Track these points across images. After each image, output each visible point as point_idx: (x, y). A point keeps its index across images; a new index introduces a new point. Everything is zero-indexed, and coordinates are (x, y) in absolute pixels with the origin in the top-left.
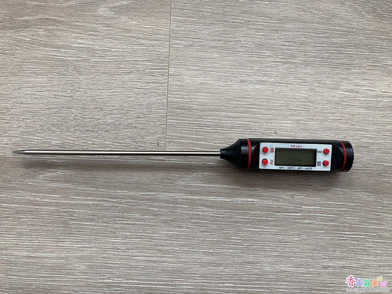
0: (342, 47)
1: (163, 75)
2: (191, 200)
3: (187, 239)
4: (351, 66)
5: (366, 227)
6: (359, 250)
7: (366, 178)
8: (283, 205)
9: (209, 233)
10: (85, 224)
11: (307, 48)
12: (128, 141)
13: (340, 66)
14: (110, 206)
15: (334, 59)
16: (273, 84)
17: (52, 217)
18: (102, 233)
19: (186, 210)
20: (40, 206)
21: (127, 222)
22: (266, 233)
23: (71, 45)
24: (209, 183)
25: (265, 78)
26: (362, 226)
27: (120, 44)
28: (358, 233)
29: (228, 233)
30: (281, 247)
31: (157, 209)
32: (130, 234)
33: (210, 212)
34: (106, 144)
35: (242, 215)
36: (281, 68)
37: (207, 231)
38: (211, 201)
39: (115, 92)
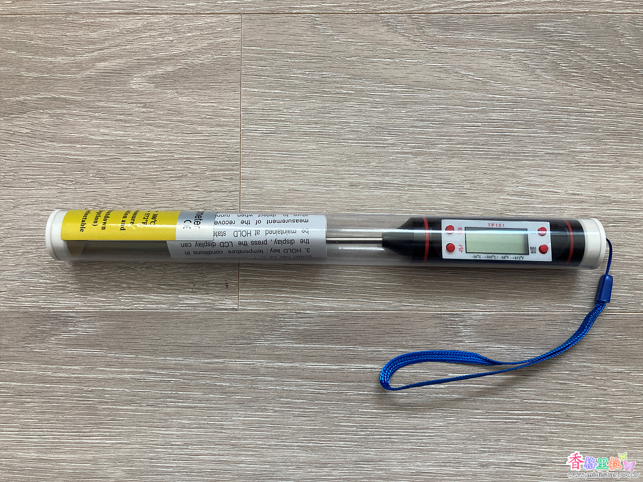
0: (507, 126)
1: (232, 179)
2: (279, 368)
3: (274, 428)
4: (520, 156)
5: (545, 402)
6: (535, 438)
7: (546, 328)
8: (419, 372)
9: (307, 418)
10: (121, 409)
11: (452, 129)
12: (181, 281)
13: (504, 155)
14: (157, 381)
15: (493, 145)
16: (399, 187)
17: (70, 400)
18: (147, 422)
19: (272, 385)
20: (52, 383)
21: (184, 404)
22: (393, 415)
23: (92, 137)
24: (306, 342)
25: (387, 179)
26: (539, 402)
27: (165, 133)
28: (533, 412)
29: (336, 417)
30: (417, 436)
31: (227, 384)
32: (188, 422)
33: (309, 387)
34: (150, 287)
35: (357, 390)
36: (412, 163)
37: (305, 416)
38: (310, 369)
39: (160, 207)
